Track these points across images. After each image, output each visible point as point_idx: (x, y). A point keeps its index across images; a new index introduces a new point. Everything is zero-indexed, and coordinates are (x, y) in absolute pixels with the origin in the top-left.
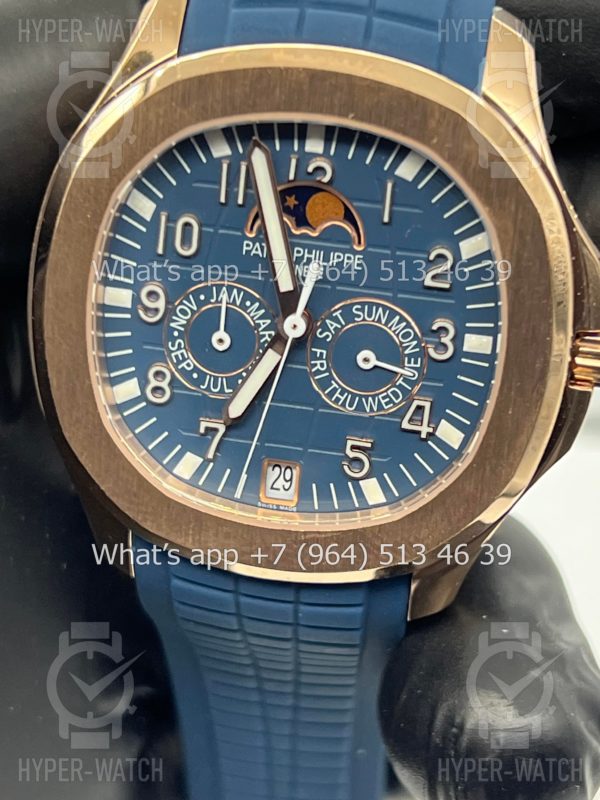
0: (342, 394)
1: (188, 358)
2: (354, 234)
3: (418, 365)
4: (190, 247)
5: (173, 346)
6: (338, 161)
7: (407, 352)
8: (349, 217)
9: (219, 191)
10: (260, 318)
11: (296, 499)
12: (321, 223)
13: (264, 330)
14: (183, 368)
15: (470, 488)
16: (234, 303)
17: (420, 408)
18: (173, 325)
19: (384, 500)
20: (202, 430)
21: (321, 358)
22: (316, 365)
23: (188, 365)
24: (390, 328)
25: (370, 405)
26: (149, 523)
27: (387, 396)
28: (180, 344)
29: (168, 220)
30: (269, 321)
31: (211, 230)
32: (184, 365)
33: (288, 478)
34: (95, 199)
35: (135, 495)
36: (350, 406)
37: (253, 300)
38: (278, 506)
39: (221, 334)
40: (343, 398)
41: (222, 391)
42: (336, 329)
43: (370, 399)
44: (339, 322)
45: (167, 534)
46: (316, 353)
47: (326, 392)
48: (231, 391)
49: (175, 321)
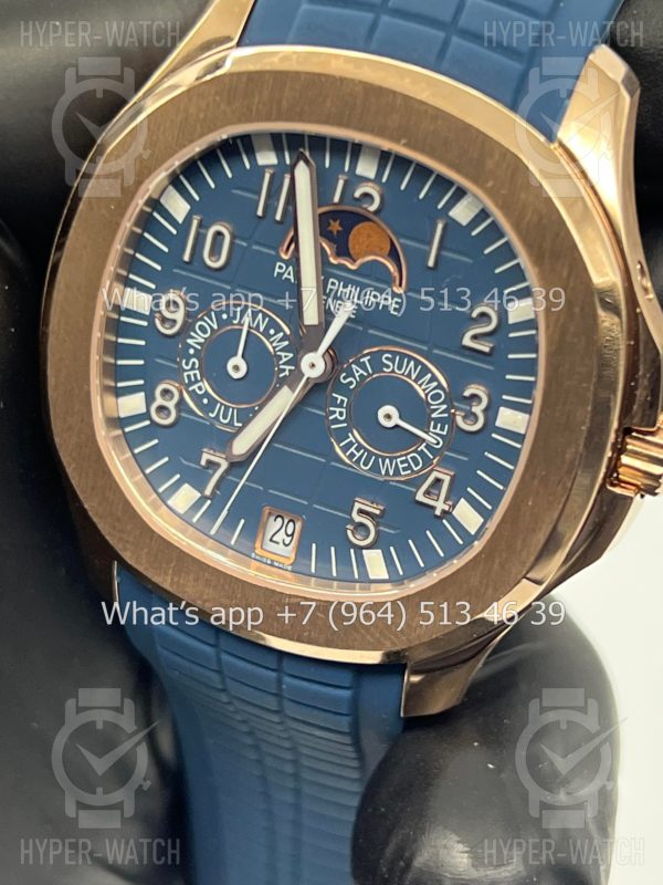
0: (358, 449)
1: (201, 380)
2: (396, 274)
3: (445, 433)
4: (218, 260)
5: (187, 364)
6: (388, 190)
7: (434, 415)
8: (393, 254)
9: (258, 201)
10: (283, 350)
11: (293, 556)
12: (364, 256)
13: (284, 364)
14: (194, 391)
16: (257, 328)
17: (438, 481)
18: (190, 341)
19: (386, 576)
20: (203, 462)
21: (341, 406)
22: (335, 412)
23: (200, 388)
24: (420, 385)
25: (386, 467)
27: (406, 461)
28: (194, 364)
29: (200, 225)
30: (291, 355)
31: (245, 244)
32: (195, 387)
33: (290, 532)
35: (118, 520)
36: (365, 464)
37: (278, 329)
38: (272, 561)
39: (238, 360)
40: (358, 455)
41: (230, 424)
42: (361, 376)
43: (387, 461)
44: (366, 370)
45: (146, 569)
46: (336, 399)
47: (342, 445)
48: (240, 425)
49: (193, 338)
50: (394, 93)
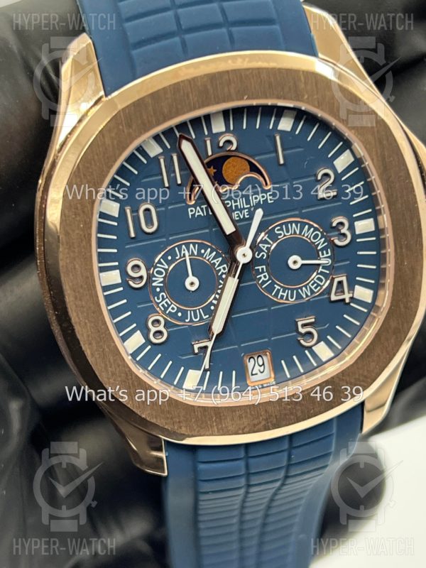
0: (284, 292)
1: (172, 303)
2: (261, 179)
3: (330, 254)
4: (153, 226)
5: (158, 299)
6: (237, 131)
7: (319, 248)
8: (254, 168)
9: (163, 179)
10: (214, 258)
11: (273, 375)
12: (238, 179)
13: (219, 266)
14: (170, 312)
15: (393, 324)
16: (193, 254)
17: (340, 283)
18: (154, 284)
19: (332, 355)
20: (196, 351)
21: (263, 272)
22: (260, 278)
23: (173, 309)
24: (304, 235)
25: (305, 292)
26: (184, 429)
27: (315, 282)
28: (163, 296)
29: (132, 212)
30: (220, 259)
31: (163, 209)
32: (170, 309)
33: (261, 363)
34: (83, 212)
35: (169, 412)
37: (206, 247)
38: (262, 385)
39: (191, 278)
40: (285, 295)
41: (201, 319)
42: (267, 248)
44: (268, 243)
46: (258, 269)
47: (273, 294)
48: (208, 316)
49: (155, 281)
50: (227, 72)
